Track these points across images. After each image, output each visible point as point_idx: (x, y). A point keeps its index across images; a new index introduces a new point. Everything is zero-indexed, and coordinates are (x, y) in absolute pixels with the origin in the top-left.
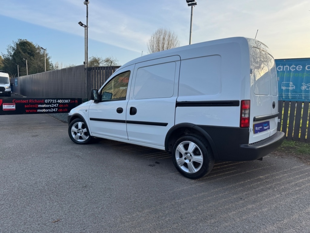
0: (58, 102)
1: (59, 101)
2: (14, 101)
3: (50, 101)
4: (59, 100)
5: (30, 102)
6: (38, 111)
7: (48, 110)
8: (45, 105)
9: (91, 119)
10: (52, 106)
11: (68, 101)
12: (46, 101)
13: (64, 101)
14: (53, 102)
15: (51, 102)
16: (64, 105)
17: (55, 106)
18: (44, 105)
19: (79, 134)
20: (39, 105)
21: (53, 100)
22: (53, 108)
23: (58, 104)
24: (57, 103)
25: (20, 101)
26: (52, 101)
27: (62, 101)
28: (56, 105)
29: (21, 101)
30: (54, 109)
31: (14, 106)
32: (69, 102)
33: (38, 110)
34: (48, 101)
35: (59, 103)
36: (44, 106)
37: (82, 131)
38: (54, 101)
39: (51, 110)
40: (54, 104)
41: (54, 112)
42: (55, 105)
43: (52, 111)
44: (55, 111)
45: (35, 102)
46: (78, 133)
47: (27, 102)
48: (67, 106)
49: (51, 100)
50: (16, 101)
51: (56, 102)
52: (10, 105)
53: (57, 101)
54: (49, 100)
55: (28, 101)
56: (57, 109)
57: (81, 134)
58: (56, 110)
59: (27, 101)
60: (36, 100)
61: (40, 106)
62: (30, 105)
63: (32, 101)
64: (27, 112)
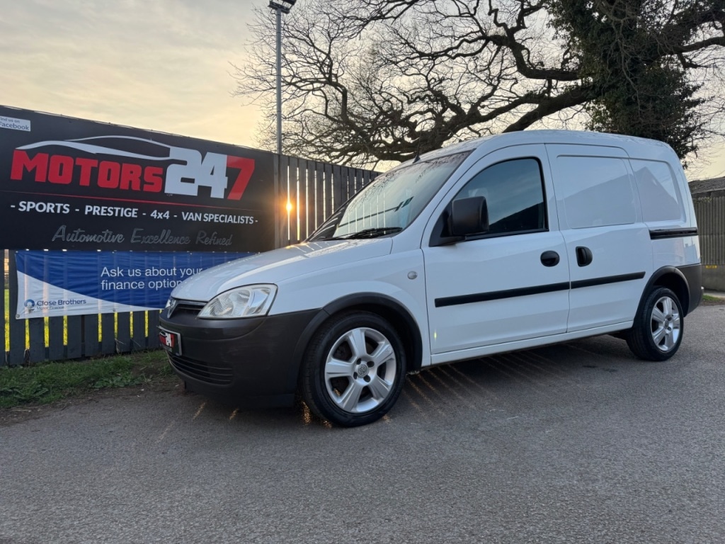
9: (440, 303)
19: (361, 383)
37: (371, 364)
46: (355, 375)
57: (367, 378)
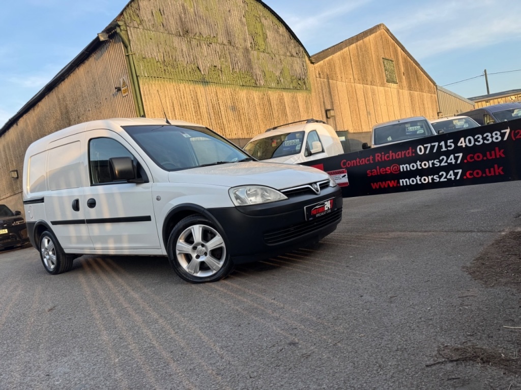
0: (459, 144)
1: (462, 143)
2: (345, 164)
3: (432, 147)
4: (462, 139)
5: (377, 160)
6: (403, 182)
7: (430, 177)
8: (418, 163)
10: (440, 162)
11: (503, 135)
12: (421, 150)
13: (484, 139)
14: (444, 149)
15: (435, 151)
16: (485, 155)
17: (453, 161)
18: (416, 162)
20: (401, 166)
21: (443, 143)
22: (447, 169)
23: (461, 155)
24: (458, 149)
25: (355, 161)
26: (440, 147)
27: (476, 140)
28: (456, 158)
29: (358, 160)
30: (451, 172)
31: (345, 175)
32: (505, 138)
33: (401, 181)
34: (426, 148)
35: (466, 150)
36: (418, 165)
38: (447, 146)
39: (440, 177)
40: (448, 154)
41: (449, 183)
42: (452, 156)
43: (442, 180)
44: (453, 177)
45: (391, 158)
47: (372, 162)
48: (500, 154)
49: (437, 144)
50: (347, 164)
51: (453, 146)
52: (338, 176)
53: (456, 142)
54: (429, 145)
55: (374, 159)
56: (460, 171)
58: (456, 174)
59: (371, 157)
60: (391, 152)
61: (404, 167)
62: (378, 167)
63: (381, 158)
64: (374, 188)
